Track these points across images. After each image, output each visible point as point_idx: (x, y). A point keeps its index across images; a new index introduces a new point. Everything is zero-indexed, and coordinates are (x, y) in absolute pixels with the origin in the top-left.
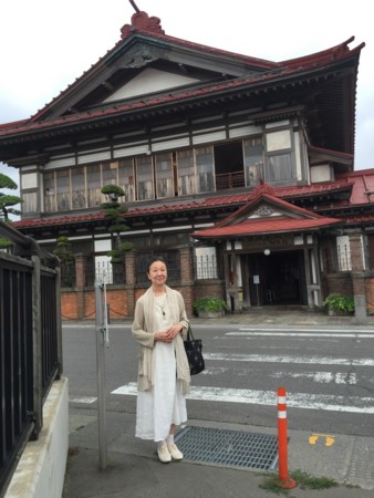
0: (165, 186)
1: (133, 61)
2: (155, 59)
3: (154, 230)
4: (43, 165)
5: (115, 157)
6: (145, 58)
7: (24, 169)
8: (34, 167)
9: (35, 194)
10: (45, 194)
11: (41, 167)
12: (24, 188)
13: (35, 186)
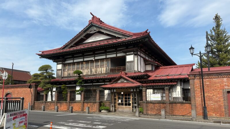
0: (97, 70)
1: (91, 31)
2: (97, 31)
3: (94, 84)
4: (64, 62)
5: (84, 60)
6: (95, 30)
7: (58, 63)
8: (61, 63)
9: (60, 71)
10: (64, 71)
11: (63, 63)
12: (58, 69)
13: (61, 68)
